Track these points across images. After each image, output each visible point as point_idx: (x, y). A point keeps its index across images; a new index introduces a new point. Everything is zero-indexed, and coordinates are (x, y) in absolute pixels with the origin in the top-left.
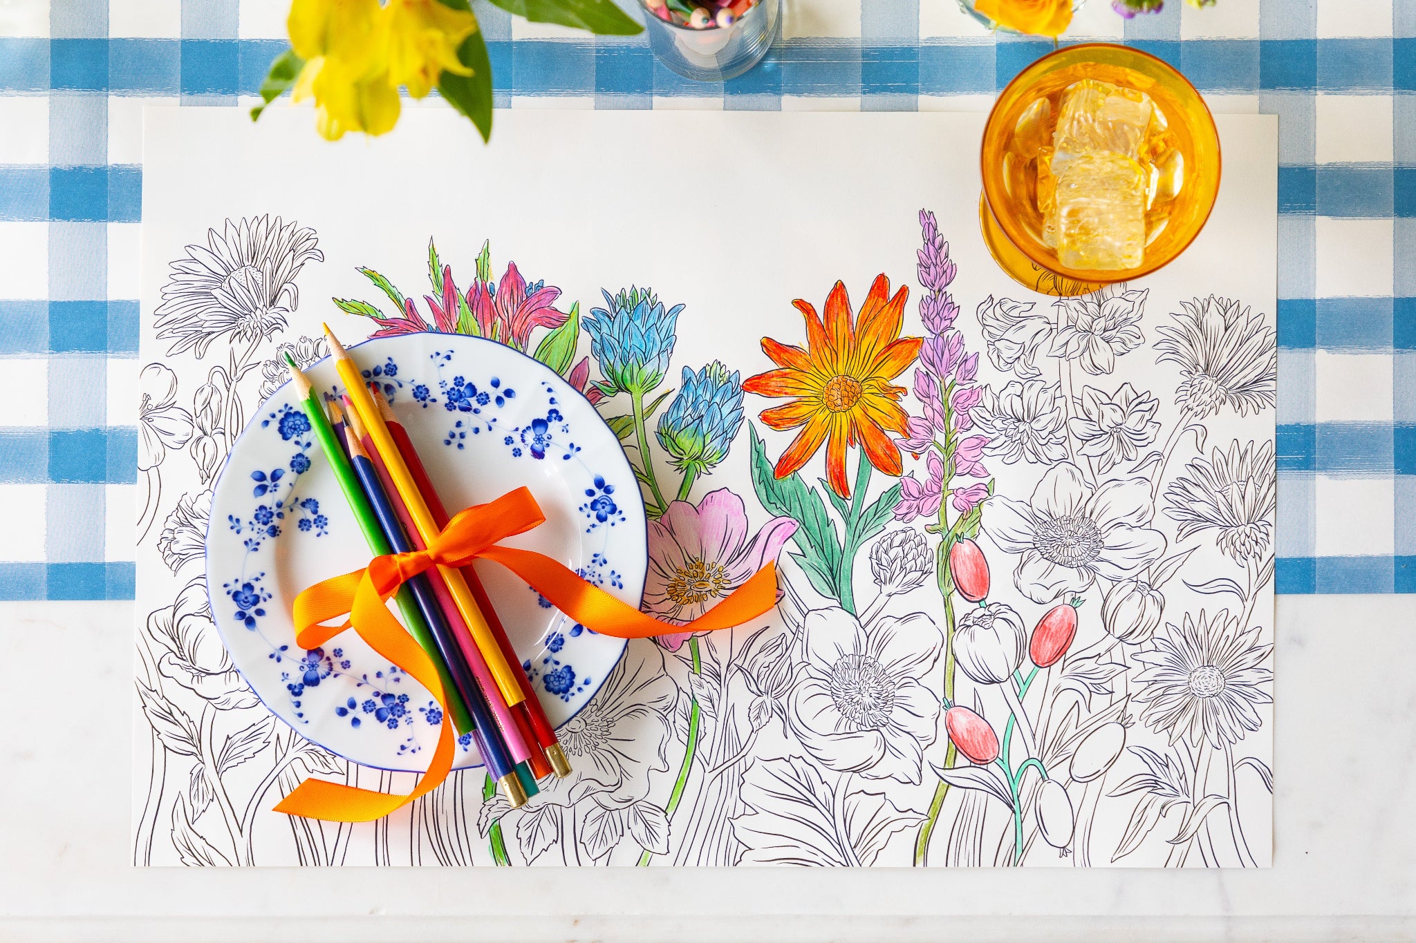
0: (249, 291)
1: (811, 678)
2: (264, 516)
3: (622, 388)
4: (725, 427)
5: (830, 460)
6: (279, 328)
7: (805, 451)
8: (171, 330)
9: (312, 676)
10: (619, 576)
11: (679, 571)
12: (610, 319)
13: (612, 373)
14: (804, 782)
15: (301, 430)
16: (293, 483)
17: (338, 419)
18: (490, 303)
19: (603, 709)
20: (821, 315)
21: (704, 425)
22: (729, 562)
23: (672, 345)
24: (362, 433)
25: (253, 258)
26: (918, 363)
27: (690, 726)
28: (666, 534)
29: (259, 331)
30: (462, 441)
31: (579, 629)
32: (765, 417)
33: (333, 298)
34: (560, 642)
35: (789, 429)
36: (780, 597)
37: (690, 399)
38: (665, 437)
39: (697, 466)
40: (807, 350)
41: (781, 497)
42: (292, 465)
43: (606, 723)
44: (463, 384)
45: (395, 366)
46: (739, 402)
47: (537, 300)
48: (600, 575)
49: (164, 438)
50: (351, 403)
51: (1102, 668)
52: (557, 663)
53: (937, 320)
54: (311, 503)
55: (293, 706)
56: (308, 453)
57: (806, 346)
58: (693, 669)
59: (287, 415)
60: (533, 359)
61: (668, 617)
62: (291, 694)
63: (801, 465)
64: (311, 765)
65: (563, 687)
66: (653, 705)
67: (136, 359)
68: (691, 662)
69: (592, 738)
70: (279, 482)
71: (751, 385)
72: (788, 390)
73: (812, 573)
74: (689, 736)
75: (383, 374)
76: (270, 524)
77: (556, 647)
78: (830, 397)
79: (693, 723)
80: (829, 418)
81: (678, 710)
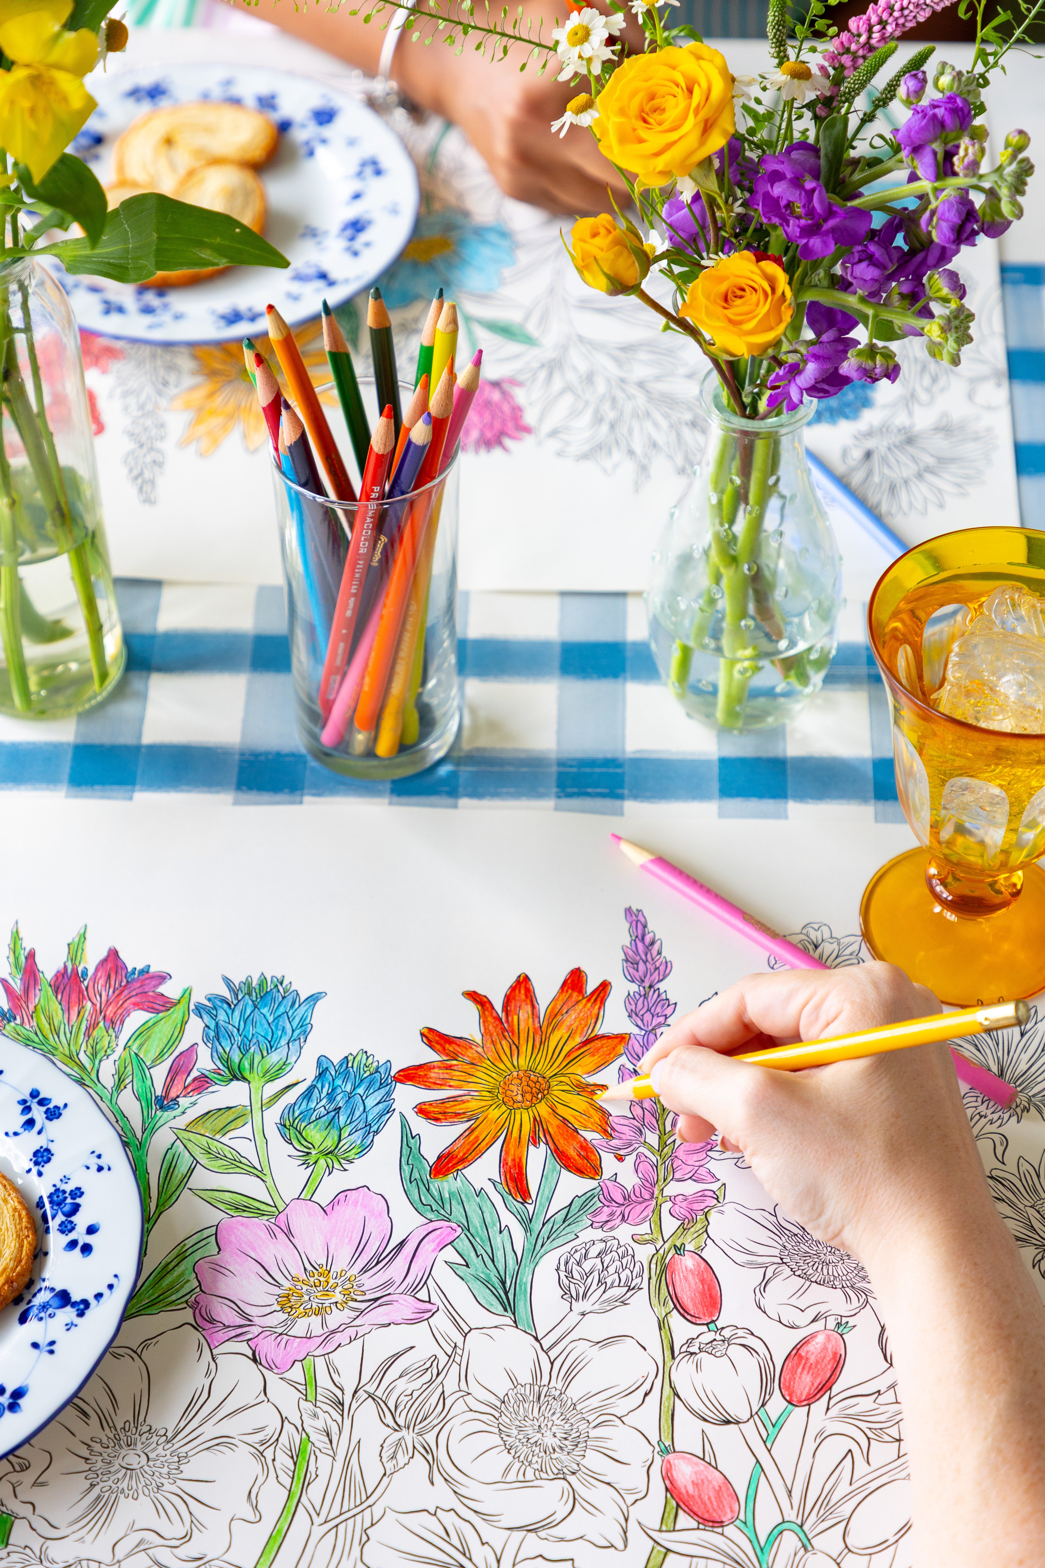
1: (471, 1410)
3: (237, 1075)
4: (369, 1120)
5: (505, 1160)
7: (472, 1148)
11: (294, 1279)
12: (230, 1005)
13: (227, 1062)
14: (455, 1541)
18: (80, 988)
19: (174, 1442)
20: (498, 1007)
21: (341, 1118)
22: (364, 1270)
23: (306, 1034)
26: (623, 1060)
27: (295, 1464)
28: (281, 1236)
32: (422, 1110)
35: (453, 1124)
36: (433, 1313)
37: (325, 1091)
38: (289, 1130)
39: (329, 1161)
40: (479, 1042)
41: (437, 1198)
43: (176, 1459)
46: (389, 1094)
47: (139, 985)
51: (883, 1409)
53: (648, 1017)
57: (478, 1038)
63: (466, 1164)
66: (245, 1438)
68: (304, 1387)
71: (405, 1075)
72: (452, 1083)
73: (477, 1287)
74: (293, 1478)
78: (508, 1092)
79: (301, 1463)
80: (505, 1115)
81: (280, 1445)
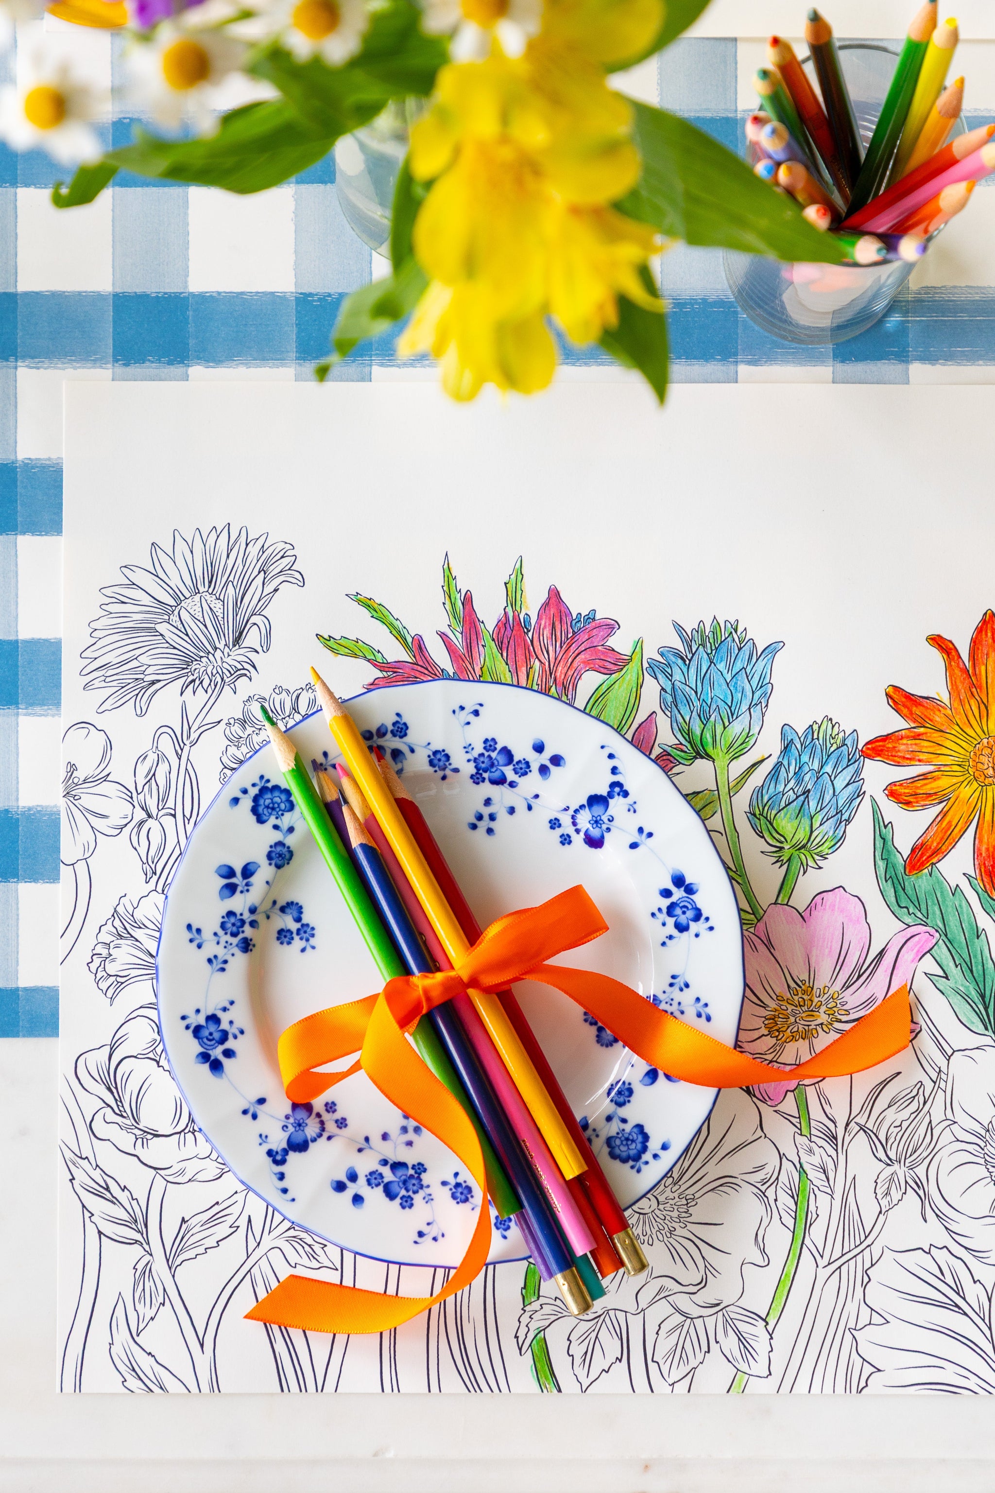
0: (205, 626)
1: (958, 1140)
2: (233, 925)
3: (701, 754)
4: (839, 806)
5: (978, 849)
6: (245, 675)
7: (946, 837)
8: (103, 678)
9: (299, 1138)
10: (706, 1005)
11: (779, 998)
12: (684, 661)
13: (688, 734)
14: (948, 1279)
15: (280, 810)
16: (270, 880)
17: (332, 795)
18: (525, 640)
19: (680, 1183)
20: (965, 654)
21: (811, 804)
22: (847, 987)
23: (767, 698)
24: (364, 814)
25: (210, 582)
27: (796, 1204)
28: (763, 949)
29: (219, 679)
30: (492, 825)
31: (652, 1075)
32: (893, 792)
33: (317, 635)
34: (627, 1093)
35: (924, 807)
36: (916, 1034)
37: (792, 769)
38: (759, 819)
39: (803, 858)
40: (947, 702)
41: (914, 899)
42: (269, 857)
43: (685, 1202)
44: (495, 749)
45: (405, 724)
46: (859, 772)
47: (587, 637)
48: (679, 1003)
49: (96, 822)
50: (348, 774)
52: (624, 1121)
54: (293, 908)
55: (275, 1179)
56: (291, 841)
57: (946, 698)
58: (800, 1130)
59: (263, 790)
60: (584, 712)
61: (766, 1060)
62: (271, 1162)
63: (940, 856)
64: (293, 1258)
65: (632, 1153)
66: (747, 1177)
67: (56, 717)
68: (798, 1120)
69: (666, 1221)
70: (252, 880)
71: (873, 749)
72: (921, 756)
73: (957, 1000)
74: (795, 1219)
75: (389, 735)
76: (241, 936)
77: (621, 1100)
78: (979, 765)
79: (802, 1202)
80: (977, 794)
81: (780, 1184)
